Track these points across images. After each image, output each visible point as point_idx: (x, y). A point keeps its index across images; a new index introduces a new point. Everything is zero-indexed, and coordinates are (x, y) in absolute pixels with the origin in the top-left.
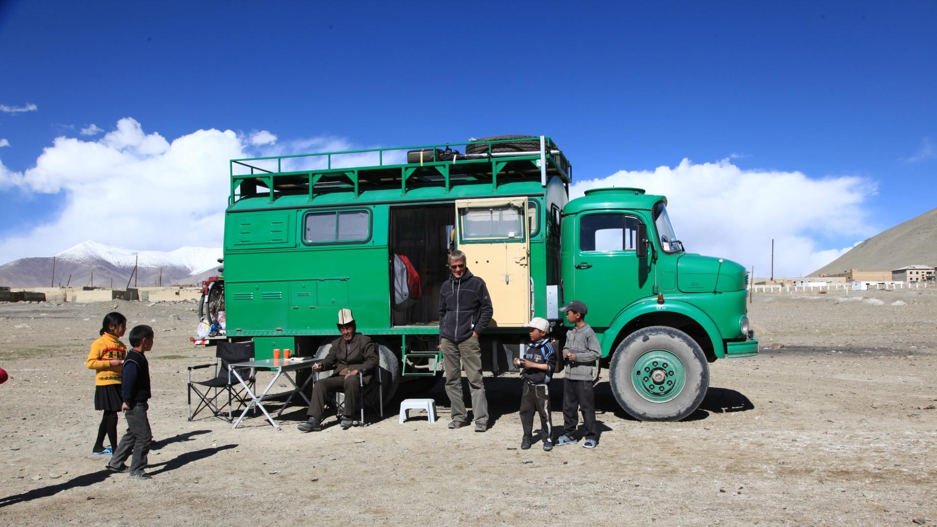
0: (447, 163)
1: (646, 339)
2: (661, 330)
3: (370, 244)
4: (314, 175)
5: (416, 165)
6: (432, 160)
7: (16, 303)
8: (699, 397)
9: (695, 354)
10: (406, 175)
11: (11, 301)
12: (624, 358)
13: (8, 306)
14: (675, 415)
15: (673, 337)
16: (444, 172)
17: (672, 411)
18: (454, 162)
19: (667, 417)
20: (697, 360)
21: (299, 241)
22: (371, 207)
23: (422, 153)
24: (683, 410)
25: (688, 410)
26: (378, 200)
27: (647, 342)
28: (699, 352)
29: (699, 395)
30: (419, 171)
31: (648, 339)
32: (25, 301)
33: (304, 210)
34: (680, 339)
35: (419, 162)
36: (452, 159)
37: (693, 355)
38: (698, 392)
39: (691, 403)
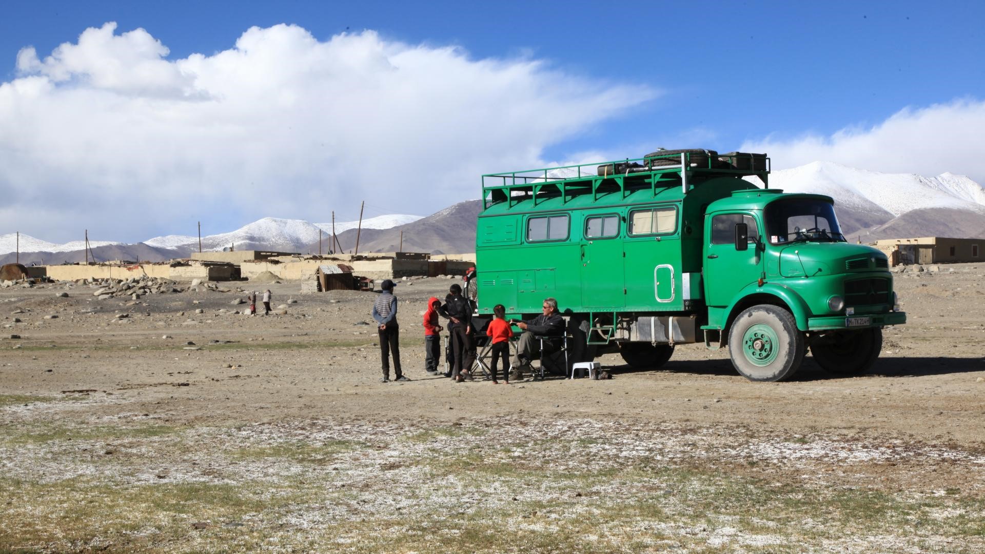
0: (622, 176)
1: (750, 315)
2: (761, 308)
3: (568, 241)
4: (536, 186)
5: (602, 177)
6: (612, 174)
7: (434, 278)
8: (788, 362)
9: (785, 327)
10: (596, 185)
11: (429, 276)
12: (736, 330)
13: (424, 282)
14: (771, 376)
15: (769, 313)
16: (620, 182)
17: (770, 374)
18: (627, 175)
19: (765, 378)
20: (786, 332)
21: (523, 240)
22: (570, 212)
23: (606, 168)
24: (777, 372)
25: (781, 372)
26: (575, 207)
27: (751, 317)
28: (788, 326)
29: (787, 360)
30: (605, 182)
31: (752, 315)
32: (446, 275)
33: (527, 215)
34: (774, 315)
35: (604, 175)
36: (625, 173)
37: (783, 327)
38: (787, 358)
39: (782, 367)
